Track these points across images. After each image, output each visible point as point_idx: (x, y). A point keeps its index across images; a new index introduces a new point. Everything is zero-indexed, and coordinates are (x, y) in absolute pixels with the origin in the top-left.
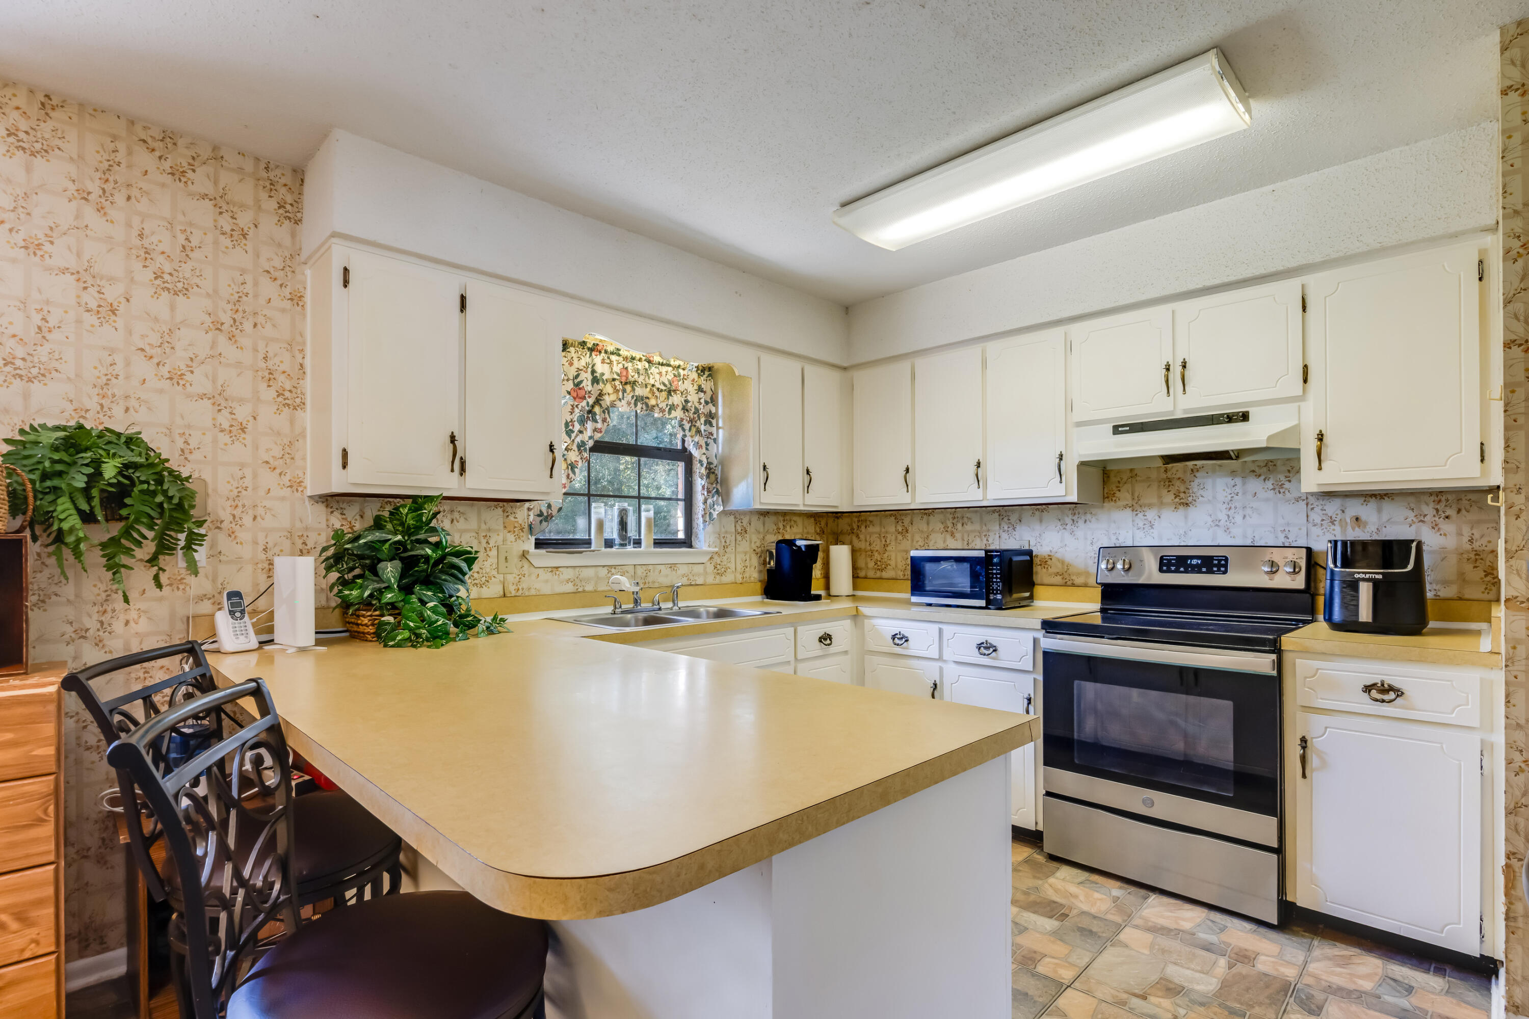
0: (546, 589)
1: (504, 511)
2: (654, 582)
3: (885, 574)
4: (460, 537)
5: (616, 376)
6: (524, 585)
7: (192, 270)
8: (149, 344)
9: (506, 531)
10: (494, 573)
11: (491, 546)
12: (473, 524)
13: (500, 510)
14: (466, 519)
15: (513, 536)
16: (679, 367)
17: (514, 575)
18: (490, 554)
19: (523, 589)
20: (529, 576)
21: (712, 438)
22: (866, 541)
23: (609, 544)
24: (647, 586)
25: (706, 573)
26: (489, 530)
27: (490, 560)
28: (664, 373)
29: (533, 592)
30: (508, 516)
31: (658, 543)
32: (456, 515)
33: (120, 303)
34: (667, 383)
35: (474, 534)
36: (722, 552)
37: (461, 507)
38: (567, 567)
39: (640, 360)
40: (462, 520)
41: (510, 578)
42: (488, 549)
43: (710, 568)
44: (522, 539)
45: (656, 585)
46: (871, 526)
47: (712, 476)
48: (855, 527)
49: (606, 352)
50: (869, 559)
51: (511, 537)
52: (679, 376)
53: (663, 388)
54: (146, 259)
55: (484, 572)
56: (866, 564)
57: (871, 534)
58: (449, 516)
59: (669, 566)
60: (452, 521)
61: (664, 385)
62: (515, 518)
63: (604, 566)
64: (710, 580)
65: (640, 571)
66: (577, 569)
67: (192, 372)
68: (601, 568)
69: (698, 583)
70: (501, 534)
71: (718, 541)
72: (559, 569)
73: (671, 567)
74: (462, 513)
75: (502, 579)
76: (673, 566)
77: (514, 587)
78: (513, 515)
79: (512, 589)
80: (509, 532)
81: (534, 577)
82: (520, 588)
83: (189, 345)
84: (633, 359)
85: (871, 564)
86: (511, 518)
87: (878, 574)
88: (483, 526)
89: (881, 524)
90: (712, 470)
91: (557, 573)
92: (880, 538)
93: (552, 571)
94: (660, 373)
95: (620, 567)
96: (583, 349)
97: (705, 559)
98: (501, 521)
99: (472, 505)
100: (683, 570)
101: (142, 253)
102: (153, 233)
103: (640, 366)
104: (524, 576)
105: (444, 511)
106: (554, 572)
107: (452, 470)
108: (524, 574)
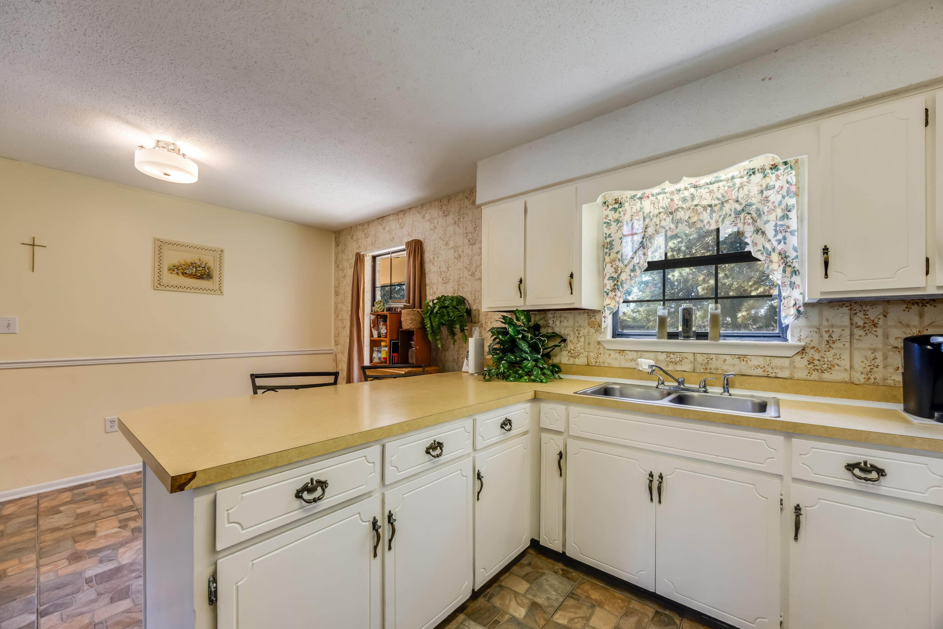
0: (616, 364)
1: (588, 315)
2: (717, 369)
4: (564, 330)
5: (661, 210)
6: (601, 360)
9: (589, 327)
10: (582, 351)
11: (580, 335)
12: (571, 323)
13: (586, 315)
14: (567, 321)
15: (593, 330)
16: (733, 178)
17: (594, 353)
18: (580, 340)
19: (600, 362)
20: (604, 354)
21: (789, 230)
24: (708, 371)
25: (793, 366)
26: (580, 326)
27: (580, 344)
28: (716, 190)
29: (606, 365)
30: (590, 318)
32: (563, 318)
34: (720, 196)
35: (572, 329)
36: (823, 346)
37: (565, 314)
38: (631, 351)
39: (686, 189)
40: (565, 321)
41: (592, 355)
42: (579, 337)
43: (800, 362)
44: (599, 331)
45: (720, 372)
47: (789, 270)
49: (653, 195)
51: (592, 330)
52: (734, 185)
53: (717, 202)
55: (577, 350)
58: (559, 319)
59: (738, 356)
60: (560, 322)
61: (718, 199)
62: (595, 319)
63: (662, 352)
64: (801, 374)
65: (700, 359)
66: (640, 353)
68: (660, 353)
69: (779, 375)
70: (587, 329)
71: (817, 336)
72: (625, 352)
73: (739, 358)
74: (565, 317)
75: (587, 355)
76: (742, 357)
77: (594, 360)
78: (594, 317)
79: (593, 362)
80: (591, 327)
81: (607, 355)
82: (598, 361)
84: (679, 191)
86: (593, 319)
88: (576, 324)
90: (789, 264)
91: (624, 354)
93: (619, 353)
94: (711, 192)
95: (678, 354)
96: (635, 200)
97: (790, 353)
98: (587, 321)
99: (571, 313)
100: (755, 362)
103: (687, 194)
104: (600, 354)
105: (557, 317)
106: (621, 354)
107: (521, 297)
108: (601, 353)
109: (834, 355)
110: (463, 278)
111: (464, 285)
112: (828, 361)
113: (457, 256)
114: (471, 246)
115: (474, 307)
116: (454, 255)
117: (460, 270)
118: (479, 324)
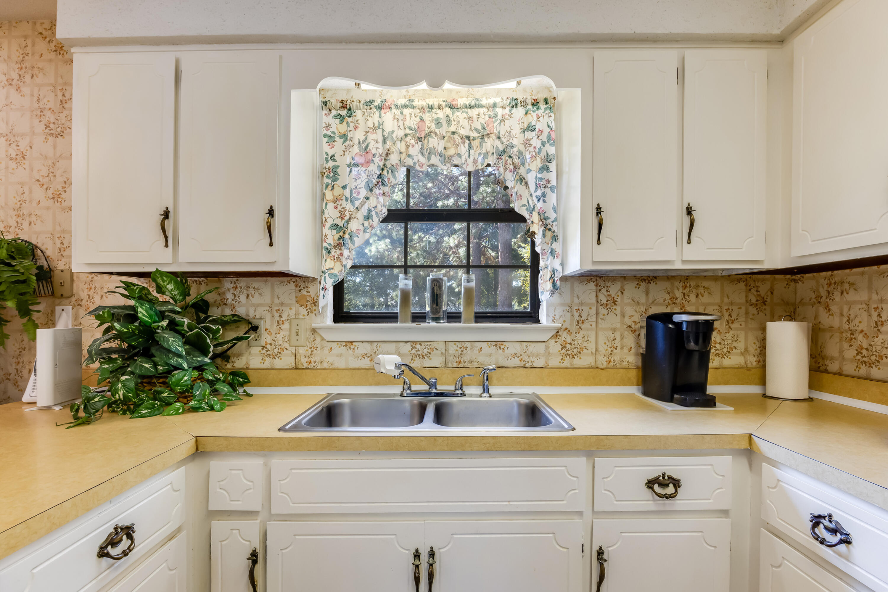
0: (340, 363)
1: (296, 286)
2: (471, 362)
3: (875, 372)
4: (255, 311)
5: (408, 131)
6: (317, 358)
7: (66, 117)
8: (42, 176)
9: (298, 305)
10: (286, 345)
11: (283, 319)
12: (267, 298)
13: (292, 286)
14: (260, 294)
15: (305, 309)
16: (495, 105)
17: (306, 348)
18: (283, 327)
19: (315, 362)
20: (322, 349)
21: (549, 186)
22: (842, 315)
23: (418, 317)
24: (462, 365)
25: (548, 353)
26: (282, 304)
27: (282, 333)
28: (475, 117)
29: (325, 365)
30: (300, 291)
31: (480, 317)
32: (251, 291)
33: (27, 150)
34: (479, 128)
35: (268, 308)
36: (574, 328)
37: (256, 282)
38: (363, 342)
39: (440, 107)
40: (257, 295)
41: (302, 351)
42: (281, 322)
43: (555, 347)
44: (314, 312)
45: (475, 365)
46: (852, 291)
47: (549, 234)
48: (823, 293)
49: (397, 106)
50: (846, 345)
51: (303, 311)
52: (496, 115)
53: (475, 135)
54: (41, 116)
55: (277, 344)
56: (841, 351)
57: (850, 304)
58: (245, 292)
59: (494, 343)
60: (248, 297)
61: (477, 131)
62: (307, 292)
63: (406, 342)
64: (555, 362)
65: (452, 348)
66: (375, 344)
67: (65, 191)
68: (403, 344)
69: (535, 365)
70: (294, 308)
71: (569, 315)
72: (354, 343)
73: (496, 345)
74: (256, 289)
75: (294, 351)
76: (498, 344)
77: (306, 359)
78: (306, 290)
79: (304, 362)
80: (301, 306)
81: (326, 351)
82: (312, 361)
83: (64, 172)
84: (431, 108)
85: (850, 353)
86: (304, 292)
87: (863, 370)
88: (276, 301)
89: (870, 288)
90: (549, 227)
91: (352, 347)
92: (868, 310)
93: (346, 346)
94: (470, 119)
95: (426, 344)
96: (371, 109)
97: (545, 337)
98: (294, 295)
99: (266, 281)
100: (513, 349)
101: (39, 113)
102: (45, 96)
103: (441, 114)
104: (316, 350)
105: (241, 287)
106: (348, 347)
107: (167, 246)
108: (317, 347)
109: (583, 338)
110: (30, 201)
111: (33, 218)
112: (578, 344)
113: (13, 156)
114: (51, 138)
115: (61, 265)
116: (7, 151)
117: (22, 184)
118: (73, 299)
